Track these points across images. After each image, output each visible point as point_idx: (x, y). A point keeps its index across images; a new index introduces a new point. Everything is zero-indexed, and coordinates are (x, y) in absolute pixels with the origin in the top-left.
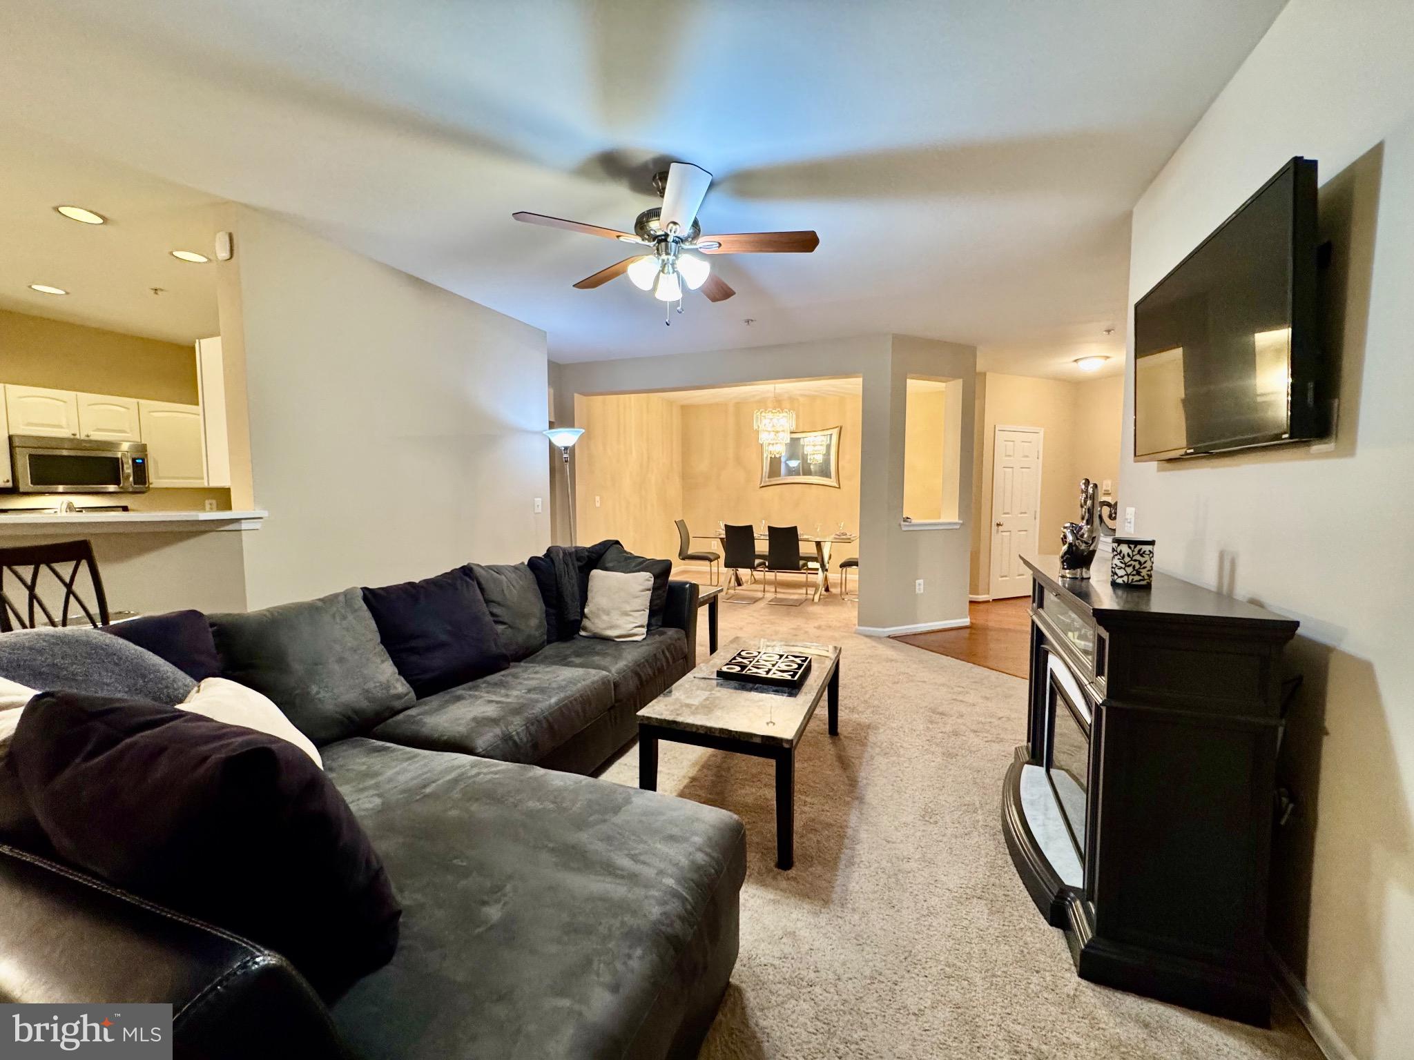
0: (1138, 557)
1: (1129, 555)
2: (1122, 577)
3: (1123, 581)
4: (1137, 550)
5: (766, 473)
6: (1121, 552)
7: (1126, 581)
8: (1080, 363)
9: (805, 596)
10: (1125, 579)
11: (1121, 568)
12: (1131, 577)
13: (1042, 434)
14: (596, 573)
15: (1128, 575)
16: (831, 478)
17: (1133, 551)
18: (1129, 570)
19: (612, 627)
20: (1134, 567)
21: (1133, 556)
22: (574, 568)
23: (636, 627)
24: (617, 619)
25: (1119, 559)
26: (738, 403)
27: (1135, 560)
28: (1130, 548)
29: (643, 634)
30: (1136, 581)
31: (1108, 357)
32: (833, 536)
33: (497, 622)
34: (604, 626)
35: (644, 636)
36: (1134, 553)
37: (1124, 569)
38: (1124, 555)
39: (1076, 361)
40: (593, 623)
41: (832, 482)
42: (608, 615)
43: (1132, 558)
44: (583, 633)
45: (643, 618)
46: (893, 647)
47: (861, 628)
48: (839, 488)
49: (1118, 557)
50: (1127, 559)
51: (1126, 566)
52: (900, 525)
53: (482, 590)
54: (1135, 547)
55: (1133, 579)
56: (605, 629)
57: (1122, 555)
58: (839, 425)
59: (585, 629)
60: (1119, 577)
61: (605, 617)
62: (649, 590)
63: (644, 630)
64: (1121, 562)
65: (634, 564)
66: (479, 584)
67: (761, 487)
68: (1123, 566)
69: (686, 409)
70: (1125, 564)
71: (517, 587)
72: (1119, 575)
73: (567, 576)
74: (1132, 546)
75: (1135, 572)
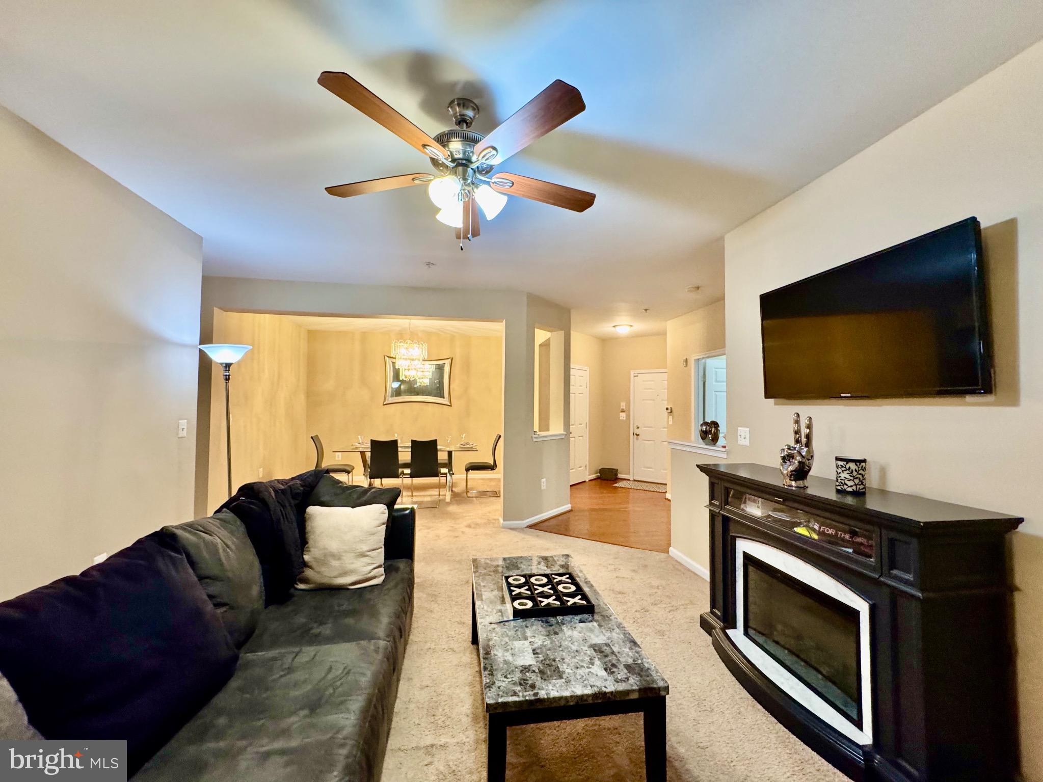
0: (861, 472)
1: (856, 470)
2: (851, 486)
3: (853, 490)
4: (860, 466)
5: (389, 392)
6: (849, 468)
7: (855, 490)
8: (617, 328)
9: (438, 497)
10: (854, 488)
11: (851, 480)
12: (858, 486)
13: (588, 371)
14: (313, 510)
15: (856, 485)
16: (444, 398)
17: (859, 467)
18: (857, 481)
19: (345, 574)
20: (860, 479)
21: (859, 471)
22: (291, 507)
23: (375, 568)
24: (352, 563)
25: (848, 473)
26: (364, 333)
27: (860, 474)
28: (857, 465)
29: (382, 575)
30: (862, 489)
31: (631, 326)
32: (458, 445)
33: (217, 605)
34: (335, 573)
35: (383, 578)
36: (860, 469)
37: (853, 480)
38: (852, 470)
39: (614, 326)
40: (319, 573)
41: (445, 401)
42: (339, 559)
43: (858, 473)
44: (301, 586)
45: (379, 556)
46: (538, 536)
47: (506, 523)
48: (451, 406)
49: (848, 472)
50: (855, 473)
51: (854, 478)
52: (532, 437)
53: (192, 563)
54: (860, 465)
55: (859, 488)
56: (335, 577)
57: (850, 470)
58: (451, 357)
59: (305, 581)
60: (849, 487)
61: (335, 563)
62: (384, 524)
63: (382, 570)
64: (851, 476)
65: (355, 496)
66: (188, 556)
67: (384, 405)
68: (852, 478)
69: (312, 335)
70: (854, 477)
71: (233, 547)
72: (849, 485)
73: (285, 520)
74: (858, 464)
75: (860, 483)
